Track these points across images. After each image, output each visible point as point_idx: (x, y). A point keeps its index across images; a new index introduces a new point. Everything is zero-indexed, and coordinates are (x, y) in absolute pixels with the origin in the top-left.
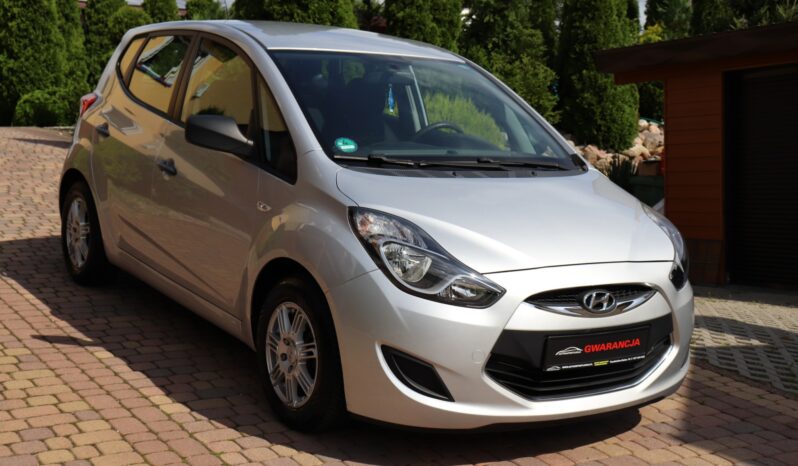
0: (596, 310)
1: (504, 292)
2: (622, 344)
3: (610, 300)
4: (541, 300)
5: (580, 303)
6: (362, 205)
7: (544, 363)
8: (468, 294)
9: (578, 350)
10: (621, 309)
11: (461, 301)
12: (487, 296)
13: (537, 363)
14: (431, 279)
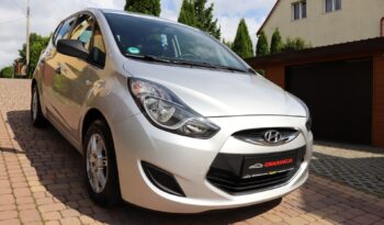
0: (272, 142)
1: (219, 129)
2: (284, 162)
3: (279, 137)
4: (241, 135)
5: (263, 137)
6: (135, 76)
7: (242, 173)
8: (197, 130)
9: (261, 166)
10: (284, 141)
11: (192, 135)
12: (209, 132)
13: (237, 172)
14: (174, 120)
